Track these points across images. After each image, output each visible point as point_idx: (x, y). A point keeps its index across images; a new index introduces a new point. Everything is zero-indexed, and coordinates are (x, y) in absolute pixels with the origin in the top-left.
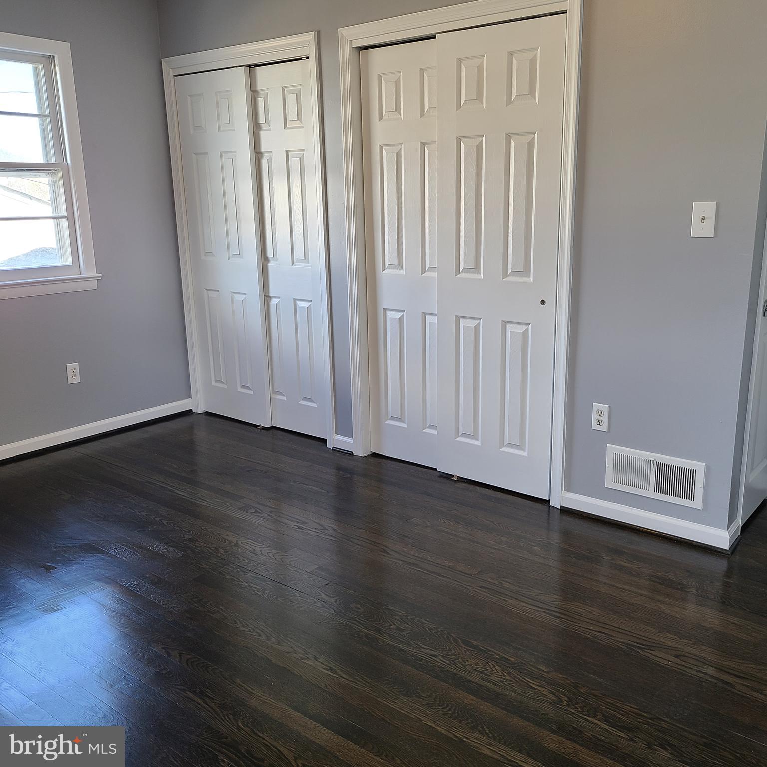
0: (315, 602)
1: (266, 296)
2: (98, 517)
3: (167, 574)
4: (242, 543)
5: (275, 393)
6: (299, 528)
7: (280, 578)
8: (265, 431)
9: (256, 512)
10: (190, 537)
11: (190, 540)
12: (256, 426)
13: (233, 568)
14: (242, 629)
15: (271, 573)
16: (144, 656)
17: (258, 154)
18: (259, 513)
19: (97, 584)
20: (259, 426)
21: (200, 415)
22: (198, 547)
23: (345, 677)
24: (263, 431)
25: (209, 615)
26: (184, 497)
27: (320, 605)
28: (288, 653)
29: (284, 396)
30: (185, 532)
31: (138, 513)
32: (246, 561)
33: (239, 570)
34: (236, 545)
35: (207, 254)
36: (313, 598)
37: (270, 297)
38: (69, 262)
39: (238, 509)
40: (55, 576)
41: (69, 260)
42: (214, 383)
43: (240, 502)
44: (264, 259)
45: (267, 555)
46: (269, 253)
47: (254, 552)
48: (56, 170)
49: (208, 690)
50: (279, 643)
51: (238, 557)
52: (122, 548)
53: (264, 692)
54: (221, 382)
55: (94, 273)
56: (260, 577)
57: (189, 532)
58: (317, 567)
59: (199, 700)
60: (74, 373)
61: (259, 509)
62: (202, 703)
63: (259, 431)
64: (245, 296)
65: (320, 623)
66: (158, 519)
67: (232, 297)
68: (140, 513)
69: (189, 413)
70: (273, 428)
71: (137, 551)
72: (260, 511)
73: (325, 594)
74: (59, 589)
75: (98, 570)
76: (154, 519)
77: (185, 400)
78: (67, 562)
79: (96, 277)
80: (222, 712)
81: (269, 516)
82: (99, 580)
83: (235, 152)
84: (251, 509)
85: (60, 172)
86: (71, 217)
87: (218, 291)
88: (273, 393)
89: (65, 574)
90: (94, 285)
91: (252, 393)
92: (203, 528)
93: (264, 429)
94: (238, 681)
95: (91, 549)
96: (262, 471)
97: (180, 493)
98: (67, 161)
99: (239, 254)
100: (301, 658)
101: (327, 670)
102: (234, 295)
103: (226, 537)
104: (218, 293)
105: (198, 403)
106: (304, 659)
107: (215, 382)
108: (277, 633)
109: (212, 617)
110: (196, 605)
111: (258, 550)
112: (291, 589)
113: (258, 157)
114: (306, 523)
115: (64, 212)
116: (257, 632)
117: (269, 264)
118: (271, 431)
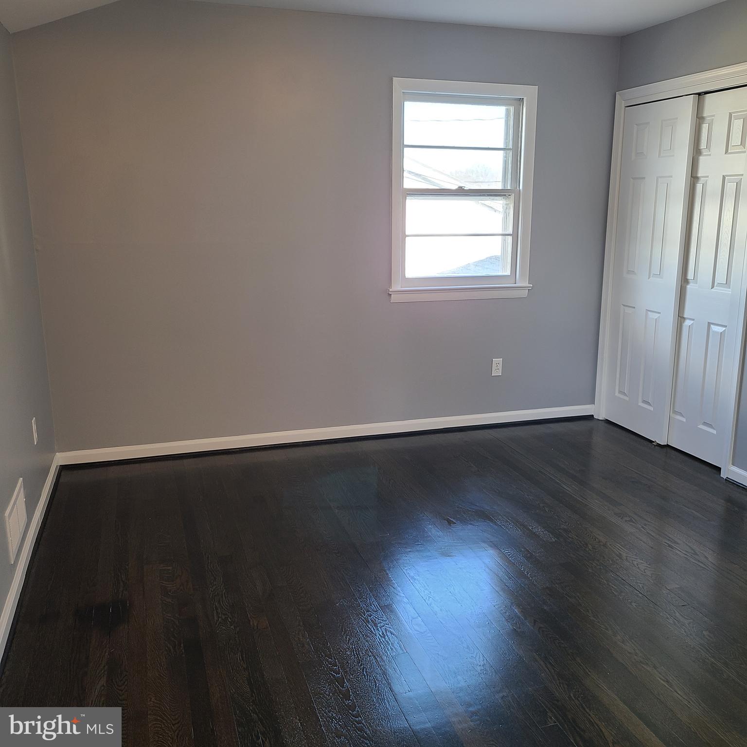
0: (668, 618)
1: (680, 317)
2: (495, 491)
3: (539, 553)
4: (610, 544)
5: (675, 412)
6: (669, 546)
7: (639, 586)
8: (659, 448)
9: (631, 521)
10: (565, 527)
11: (564, 530)
12: (651, 442)
13: (597, 564)
14: (592, 618)
15: (631, 578)
16: (506, 613)
17: (693, 178)
18: (634, 522)
19: (483, 545)
20: (653, 442)
21: (600, 421)
22: (570, 537)
23: (680, 693)
24: (657, 447)
25: (566, 598)
26: (568, 492)
27: (672, 622)
28: (629, 653)
29: (684, 417)
30: (562, 522)
31: (526, 496)
32: (611, 562)
33: (602, 568)
34: (605, 545)
35: (629, 272)
36: (666, 614)
37: (684, 319)
38: (508, 273)
39: (615, 514)
40: (454, 529)
41: (508, 271)
42: (617, 394)
43: (618, 509)
44: (684, 280)
45: (631, 562)
46: (690, 276)
47: (620, 556)
48: (509, 195)
49: (551, 658)
50: (623, 642)
51: (604, 557)
52: (508, 522)
53: (598, 678)
54: (624, 394)
55: (526, 284)
56: (620, 579)
57: (566, 522)
58: (678, 586)
59: (542, 663)
60: (497, 367)
61: (634, 519)
62: (544, 666)
63: (653, 446)
64: (659, 315)
65: (668, 637)
66: (541, 505)
67: (647, 315)
68: (528, 496)
69: (590, 417)
70: (668, 446)
71: (519, 528)
72: (634, 521)
73: (680, 614)
74: (454, 540)
75: (486, 534)
76: (539, 504)
77: (588, 406)
78: (464, 521)
79: (528, 287)
80: (559, 680)
81: (642, 527)
82: (484, 542)
83: (671, 177)
84: (626, 516)
85: (512, 197)
86: (515, 235)
87: (634, 308)
88: (673, 412)
89: (461, 530)
90: (525, 293)
91: (652, 409)
92: (578, 522)
93: (659, 445)
94: (578, 659)
95: (484, 516)
96: (646, 485)
97: (564, 486)
98: (519, 188)
99: (659, 275)
100: (641, 662)
101: (664, 681)
102: (649, 313)
103: (597, 536)
104: (634, 309)
105: (600, 410)
106: (644, 664)
107: (619, 393)
108: (624, 633)
109: (569, 600)
110: (557, 585)
111: (624, 555)
112: (646, 599)
113: (694, 182)
114: (678, 544)
115: (510, 231)
116: (605, 626)
117: (688, 287)
118: (665, 449)
